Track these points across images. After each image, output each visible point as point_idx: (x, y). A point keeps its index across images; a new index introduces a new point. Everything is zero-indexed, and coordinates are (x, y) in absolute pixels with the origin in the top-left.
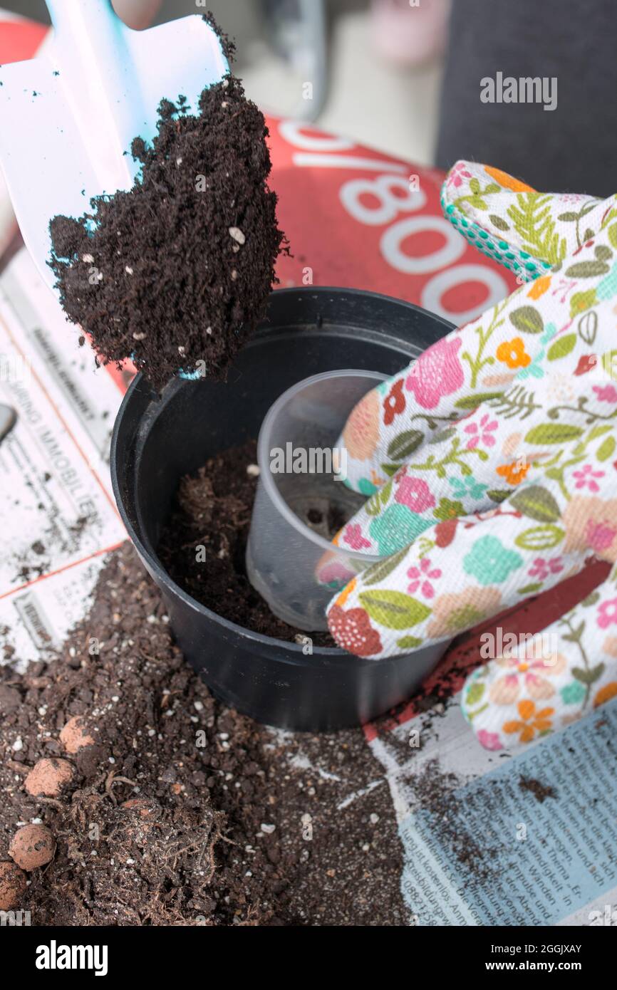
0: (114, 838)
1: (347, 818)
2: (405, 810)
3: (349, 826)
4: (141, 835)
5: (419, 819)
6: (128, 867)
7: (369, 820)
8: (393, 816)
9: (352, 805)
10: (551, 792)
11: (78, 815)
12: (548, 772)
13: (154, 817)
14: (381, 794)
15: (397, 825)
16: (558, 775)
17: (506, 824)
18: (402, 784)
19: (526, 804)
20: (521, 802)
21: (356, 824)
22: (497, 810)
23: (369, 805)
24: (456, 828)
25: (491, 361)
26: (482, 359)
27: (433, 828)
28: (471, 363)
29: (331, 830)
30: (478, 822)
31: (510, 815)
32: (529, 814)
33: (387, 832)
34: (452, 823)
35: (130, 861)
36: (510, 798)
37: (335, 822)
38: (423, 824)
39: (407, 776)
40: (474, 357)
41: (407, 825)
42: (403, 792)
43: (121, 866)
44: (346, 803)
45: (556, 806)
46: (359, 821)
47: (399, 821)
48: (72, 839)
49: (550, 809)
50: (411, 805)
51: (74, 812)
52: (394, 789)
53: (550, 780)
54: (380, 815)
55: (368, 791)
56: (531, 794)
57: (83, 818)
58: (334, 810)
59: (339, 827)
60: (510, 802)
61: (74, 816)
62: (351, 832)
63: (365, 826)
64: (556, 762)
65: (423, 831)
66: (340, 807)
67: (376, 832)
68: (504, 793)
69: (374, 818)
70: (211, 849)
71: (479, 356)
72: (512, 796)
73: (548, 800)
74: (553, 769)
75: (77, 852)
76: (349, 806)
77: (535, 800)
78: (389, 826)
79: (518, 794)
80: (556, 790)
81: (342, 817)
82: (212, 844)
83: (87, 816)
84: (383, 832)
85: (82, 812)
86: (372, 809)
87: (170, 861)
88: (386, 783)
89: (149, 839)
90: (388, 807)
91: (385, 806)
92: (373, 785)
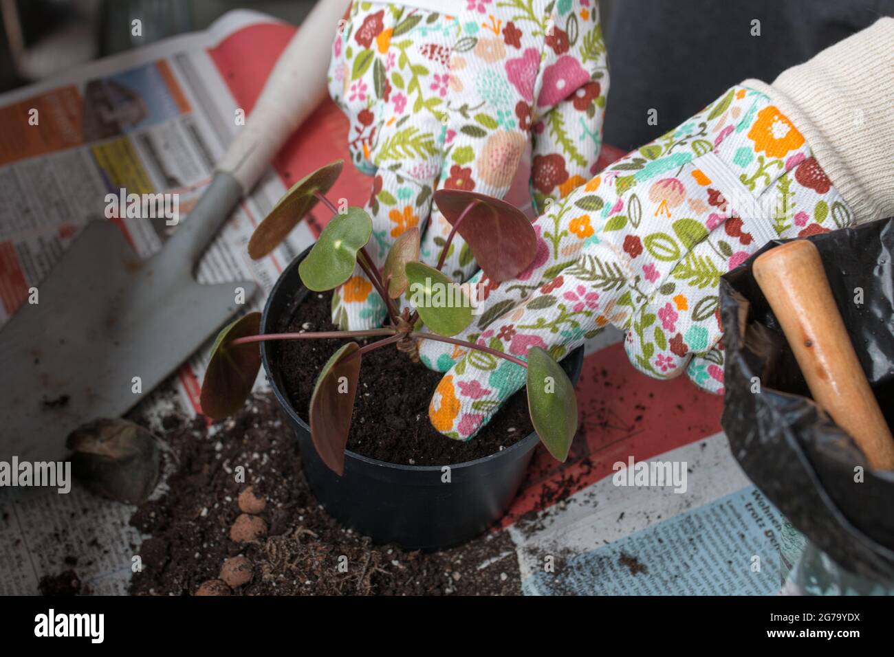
0: (297, 566)
1: (484, 575)
2: (527, 572)
3: (484, 581)
4: (317, 563)
5: (537, 578)
6: (307, 586)
7: (500, 578)
8: (518, 576)
9: (488, 567)
10: (643, 569)
11: (271, 548)
12: (642, 555)
13: (327, 551)
14: (510, 561)
15: (520, 583)
16: (648, 556)
17: (605, 587)
18: (526, 554)
19: (622, 574)
20: (618, 572)
21: (489, 581)
22: (599, 577)
23: (500, 567)
24: (566, 587)
25: (565, 234)
26: (559, 234)
27: (547, 585)
28: (552, 238)
29: (470, 584)
30: (584, 584)
31: (609, 581)
32: (623, 581)
33: (513, 587)
34: (563, 583)
35: (308, 582)
36: (609, 569)
37: (474, 578)
38: (540, 581)
39: (532, 548)
40: (552, 232)
41: (528, 583)
42: (527, 559)
43: (301, 585)
44: (484, 566)
45: (645, 578)
46: (492, 579)
47: (523, 580)
48: (266, 566)
49: (640, 580)
50: (532, 568)
51: (268, 546)
52: (521, 557)
53: (643, 559)
54: (508, 575)
55: (501, 558)
56: (626, 568)
57: (274, 550)
58: (475, 570)
59: (476, 581)
60: (610, 572)
61: (268, 548)
62: (485, 586)
63: (496, 582)
64: (648, 547)
65: (539, 587)
66: (478, 569)
67: (505, 586)
68: (605, 565)
69: (504, 577)
70: (368, 576)
71: (556, 232)
72: (612, 568)
73: (639, 573)
74: (645, 551)
75: (269, 575)
76: (486, 568)
77: (630, 573)
78: (515, 583)
79: (616, 567)
80: (646, 567)
81: (480, 574)
82: (369, 573)
83: (277, 549)
84: (509, 587)
85: (274, 545)
86: (503, 570)
87: (338, 584)
88: (515, 554)
89: (323, 567)
90: (515, 570)
91: (513, 569)
92: (505, 554)
